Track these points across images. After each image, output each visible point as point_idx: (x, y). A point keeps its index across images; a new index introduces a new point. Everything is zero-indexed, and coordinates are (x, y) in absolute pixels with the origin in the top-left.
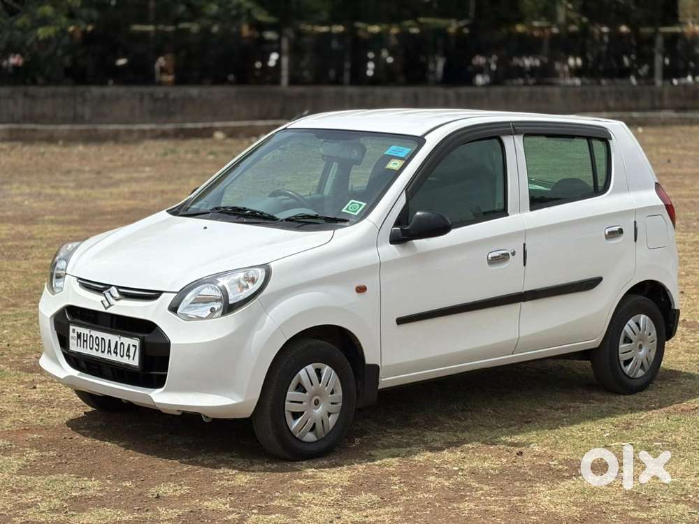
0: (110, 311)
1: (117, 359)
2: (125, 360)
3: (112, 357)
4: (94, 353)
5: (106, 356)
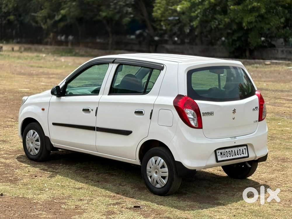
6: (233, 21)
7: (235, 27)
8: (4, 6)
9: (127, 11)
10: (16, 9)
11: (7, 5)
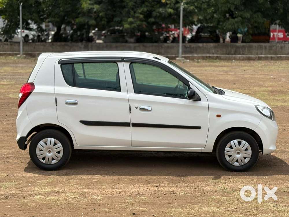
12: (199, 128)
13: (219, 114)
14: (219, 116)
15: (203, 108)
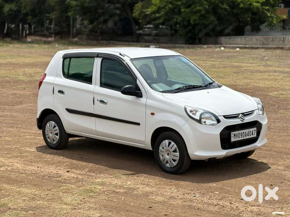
0: (244, 122)
1: (249, 137)
2: (252, 136)
3: (248, 137)
4: (240, 139)
5: (245, 138)
6: (184, 19)
7: (186, 23)
8: (23, 8)
9: (116, 12)
10: (33, 11)
11: (25, 8)
12: (138, 124)
13: (153, 112)
14: (153, 114)
15: (142, 105)
